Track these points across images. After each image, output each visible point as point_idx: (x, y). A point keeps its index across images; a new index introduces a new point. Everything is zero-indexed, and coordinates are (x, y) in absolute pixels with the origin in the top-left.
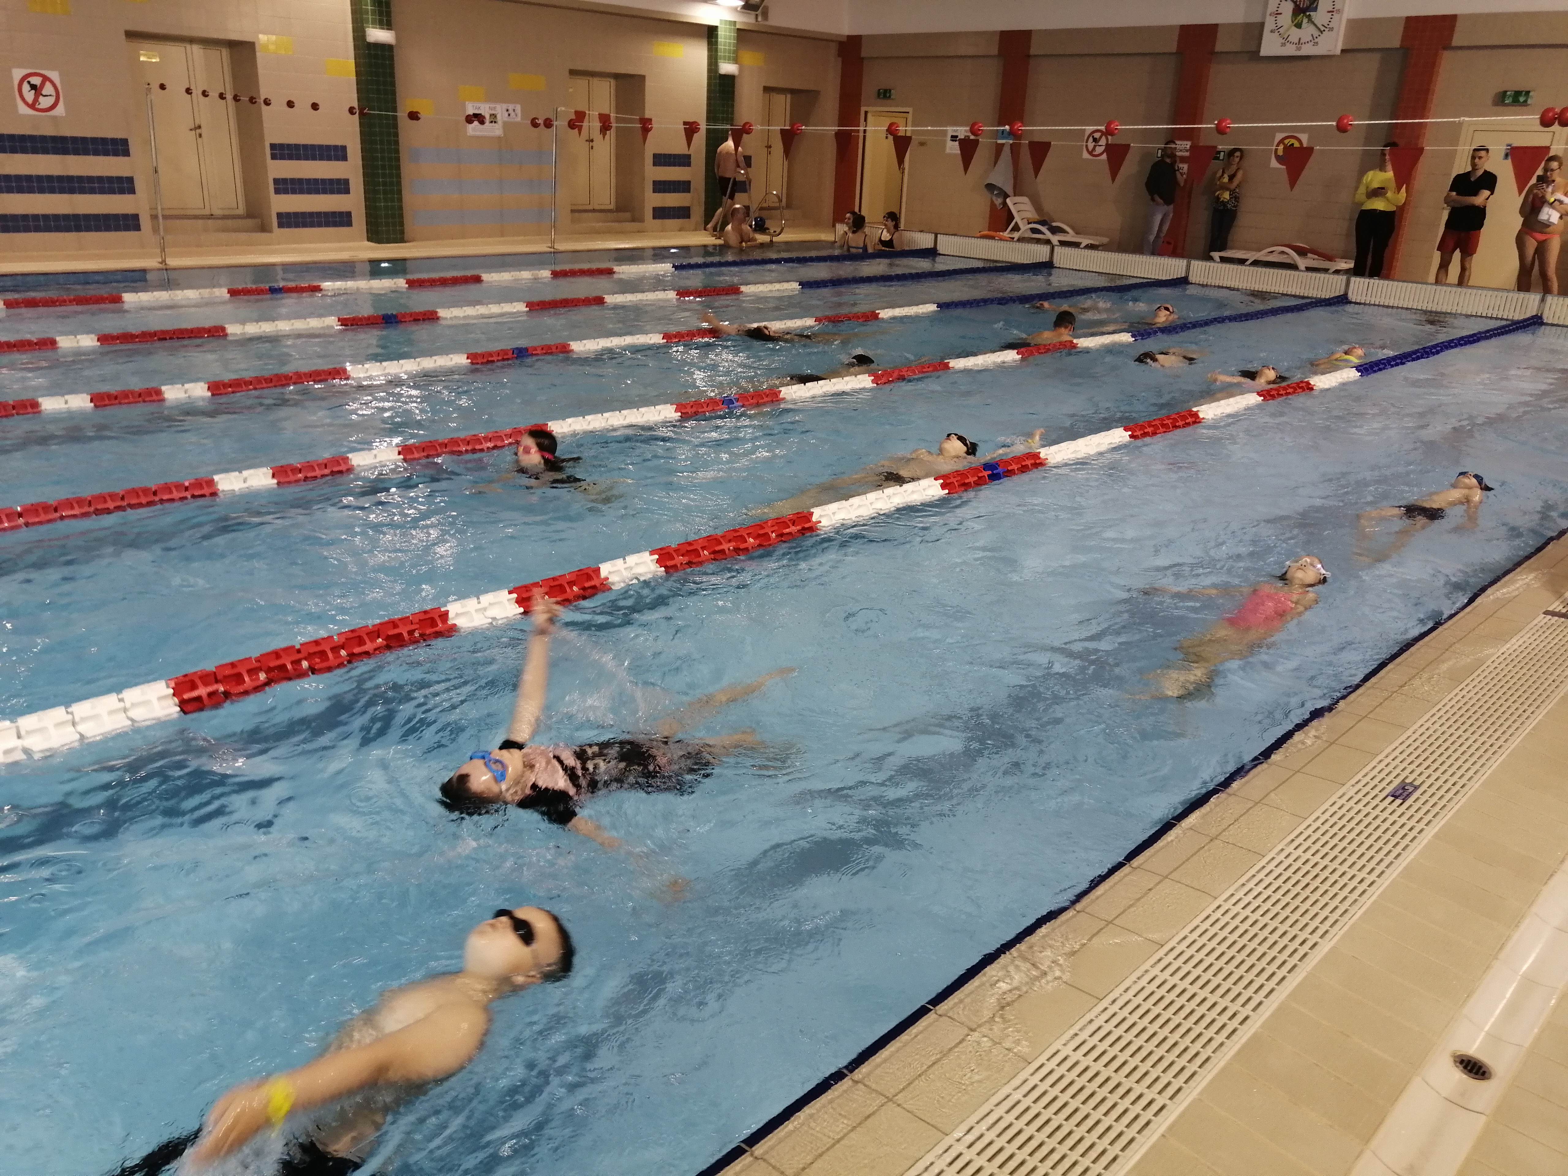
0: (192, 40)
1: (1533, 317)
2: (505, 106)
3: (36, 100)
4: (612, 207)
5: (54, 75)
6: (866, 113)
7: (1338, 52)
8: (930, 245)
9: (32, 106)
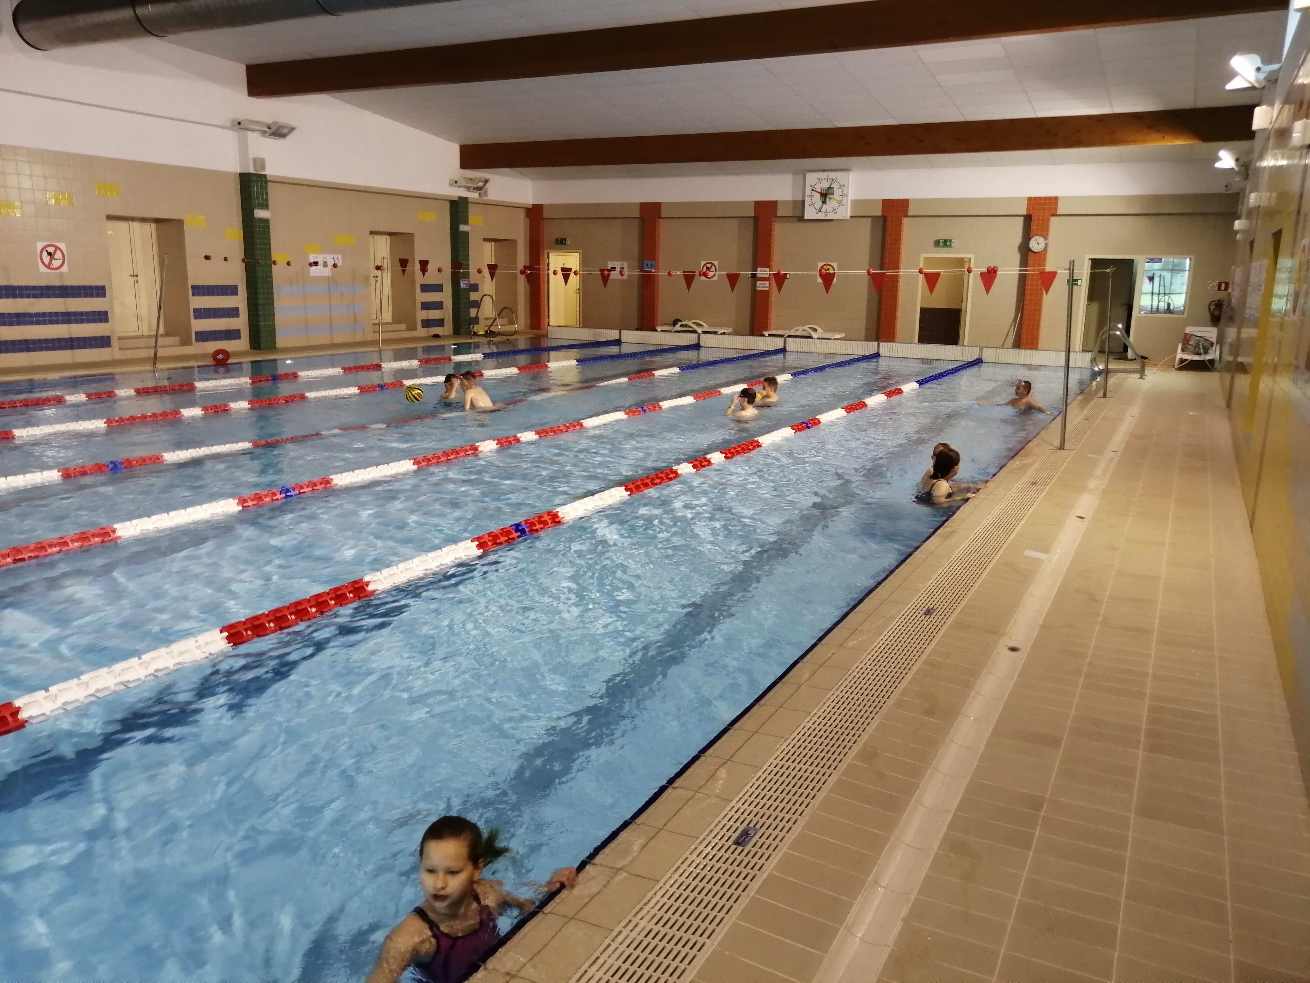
0: (132, 219)
1: (977, 360)
2: (332, 256)
3: (51, 262)
4: (390, 321)
5: (62, 246)
6: (548, 253)
7: (848, 218)
8: (617, 337)
9: (48, 267)
